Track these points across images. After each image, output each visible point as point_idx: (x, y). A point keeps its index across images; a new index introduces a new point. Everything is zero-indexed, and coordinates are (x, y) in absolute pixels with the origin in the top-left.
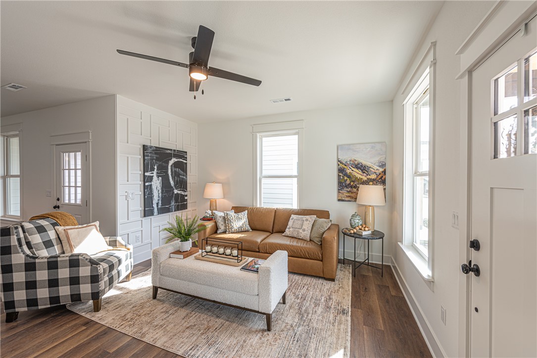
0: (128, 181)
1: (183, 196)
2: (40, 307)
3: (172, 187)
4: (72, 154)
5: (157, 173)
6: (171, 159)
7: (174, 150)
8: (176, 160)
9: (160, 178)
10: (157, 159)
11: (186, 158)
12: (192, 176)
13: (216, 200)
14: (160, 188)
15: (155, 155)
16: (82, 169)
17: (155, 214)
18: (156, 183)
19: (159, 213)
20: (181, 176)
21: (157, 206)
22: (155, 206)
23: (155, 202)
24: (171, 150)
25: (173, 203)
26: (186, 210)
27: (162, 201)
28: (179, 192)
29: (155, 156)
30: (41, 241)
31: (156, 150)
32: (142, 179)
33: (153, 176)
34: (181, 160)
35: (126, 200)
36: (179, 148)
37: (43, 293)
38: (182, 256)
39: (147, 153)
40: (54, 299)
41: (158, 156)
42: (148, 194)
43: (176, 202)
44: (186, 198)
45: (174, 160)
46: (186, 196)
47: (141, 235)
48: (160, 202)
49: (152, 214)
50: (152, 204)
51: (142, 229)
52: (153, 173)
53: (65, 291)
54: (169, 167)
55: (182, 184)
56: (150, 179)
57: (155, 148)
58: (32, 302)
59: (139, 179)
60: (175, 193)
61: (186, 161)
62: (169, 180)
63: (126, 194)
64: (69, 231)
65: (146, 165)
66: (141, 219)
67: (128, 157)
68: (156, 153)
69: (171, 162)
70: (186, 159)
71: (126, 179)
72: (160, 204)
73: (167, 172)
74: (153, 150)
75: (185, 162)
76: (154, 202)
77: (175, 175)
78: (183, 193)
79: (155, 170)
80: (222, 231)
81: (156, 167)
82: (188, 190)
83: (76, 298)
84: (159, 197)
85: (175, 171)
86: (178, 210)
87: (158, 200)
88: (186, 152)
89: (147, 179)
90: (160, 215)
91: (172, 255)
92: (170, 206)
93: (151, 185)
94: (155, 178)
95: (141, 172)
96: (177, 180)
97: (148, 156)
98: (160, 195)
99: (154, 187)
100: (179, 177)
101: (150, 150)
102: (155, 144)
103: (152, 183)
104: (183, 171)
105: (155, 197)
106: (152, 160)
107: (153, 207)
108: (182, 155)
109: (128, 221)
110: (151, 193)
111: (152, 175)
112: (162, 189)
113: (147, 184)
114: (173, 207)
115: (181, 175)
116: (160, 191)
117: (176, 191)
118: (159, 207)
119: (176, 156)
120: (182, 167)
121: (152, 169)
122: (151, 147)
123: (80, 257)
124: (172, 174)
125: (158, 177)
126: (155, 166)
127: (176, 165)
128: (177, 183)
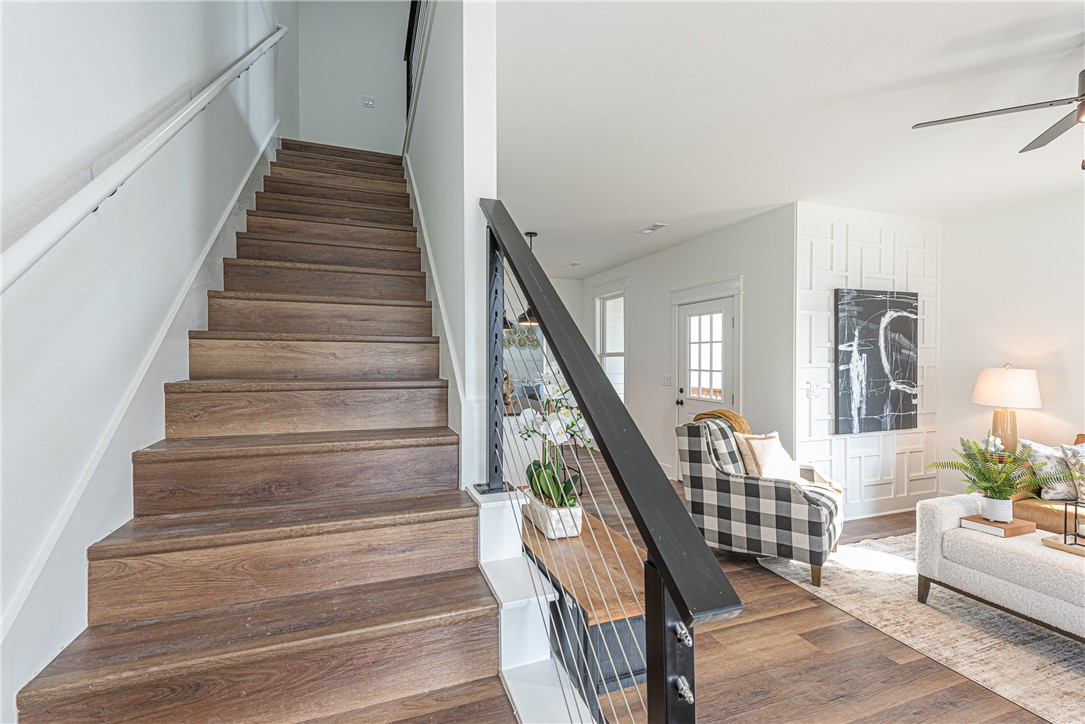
0: (810, 362)
1: (909, 397)
2: (734, 549)
3: (887, 376)
4: (706, 319)
5: (859, 345)
6: (884, 314)
7: (892, 293)
8: (895, 315)
9: (864, 355)
10: (860, 316)
11: (916, 307)
12: (929, 353)
13: (1014, 413)
14: (863, 377)
15: (856, 308)
16: (724, 342)
17: (854, 431)
18: (858, 367)
19: (861, 430)
20: (903, 351)
21: (859, 415)
22: (854, 413)
23: (855, 405)
24: (885, 293)
25: (887, 411)
26: (914, 430)
27: (866, 404)
28: (900, 387)
29: (855, 310)
31: (858, 297)
32: (832, 357)
33: (851, 352)
34: (905, 314)
35: (808, 397)
36: (900, 287)
37: (739, 529)
38: (1001, 532)
39: (842, 304)
40: (754, 544)
41: (860, 309)
42: (844, 389)
43: (894, 409)
44: (914, 402)
45: (891, 315)
46: (915, 396)
47: (829, 467)
48: (864, 407)
49: (851, 432)
50: (850, 409)
51: (830, 458)
52: (851, 346)
53: (769, 535)
54: (882, 332)
55: (907, 370)
56: (847, 357)
57: (855, 294)
58: (725, 538)
59: (827, 358)
60: (893, 388)
61: (916, 314)
62: (880, 359)
63: (808, 386)
64: (752, 442)
65: (840, 328)
66: (830, 437)
67: (811, 317)
68: (857, 304)
69: (885, 321)
70: (914, 310)
71: (808, 357)
72: (863, 411)
73: (878, 341)
74: (853, 298)
75: (913, 316)
76: (853, 406)
77: (894, 347)
78: (908, 390)
79: (856, 339)
80: (1060, 497)
81: (857, 333)
82: (918, 384)
83: (786, 552)
84: (862, 395)
85: (893, 340)
86: (898, 428)
87: (861, 402)
88: (916, 295)
89: (839, 358)
90: (863, 434)
91: (965, 523)
92: (882, 417)
93: (848, 370)
94: (855, 355)
95: (831, 345)
96: (896, 359)
97: (843, 311)
98: (864, 391)
99: (853, 374)
100: (900, 352)
101: (847, 299)
102: (854, 285)
103: (851, 366)
104: (910, 339)
105: (854, 395)
106: (850, 317)
107: (851, 416)
108: (906, 301)
109: (811, 439)
110: (848, 387)
111: (849, 349)
112: (867, 378)
113: (841, 368)
114: (888, 419)
115: (905, 348)
116: (864, 383)
117: (893, 385)
118: (863, 416)
119: (895, 306)
120: (907, 329)
121: (851, 338)
122: (849, 292)
123: (792, 487)
124: (886, 347)
125: (861, 352)
126: (855, 330)
127: (895, 325)
128: (896, 368)
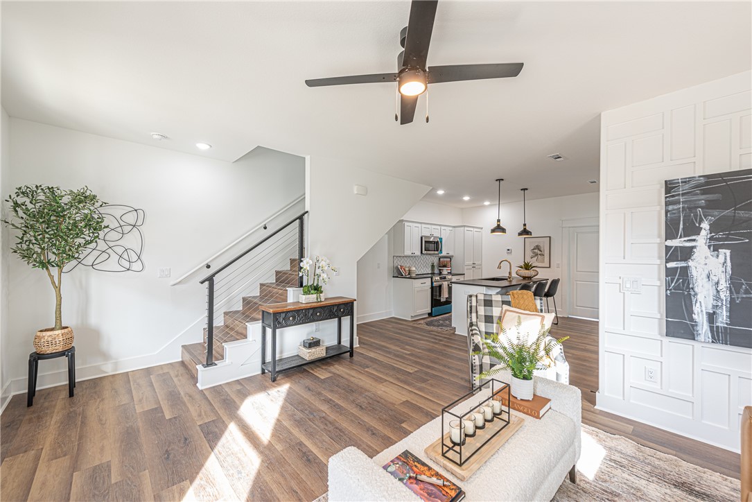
0: (624, 258)
10: (713, 205)
15: (703, 197)
17: (702, 338)
29: (702, 200)
30: (483, 314)
31: (707, 183)
32: (662, 254)
35: (620, 292)
39: (677, 196)
41: (714, 197)
42: (677, 288)
51: (661, 359)
56: (687, 253)
57: (701, 181)
59: (656, 254)
63: (620, 281)
66: (660, 338)
67: (625, 214)
68: (705, 192)
71: (620, 253)
74: (696, 187)
79: (703, 233)
89: (674, 255)
95: (660, 240)
97: (680, 202)
101: (686, 189)
106: (690, 208)
109: (625, 332)
122: (688, 180)
126: (701, 221)
